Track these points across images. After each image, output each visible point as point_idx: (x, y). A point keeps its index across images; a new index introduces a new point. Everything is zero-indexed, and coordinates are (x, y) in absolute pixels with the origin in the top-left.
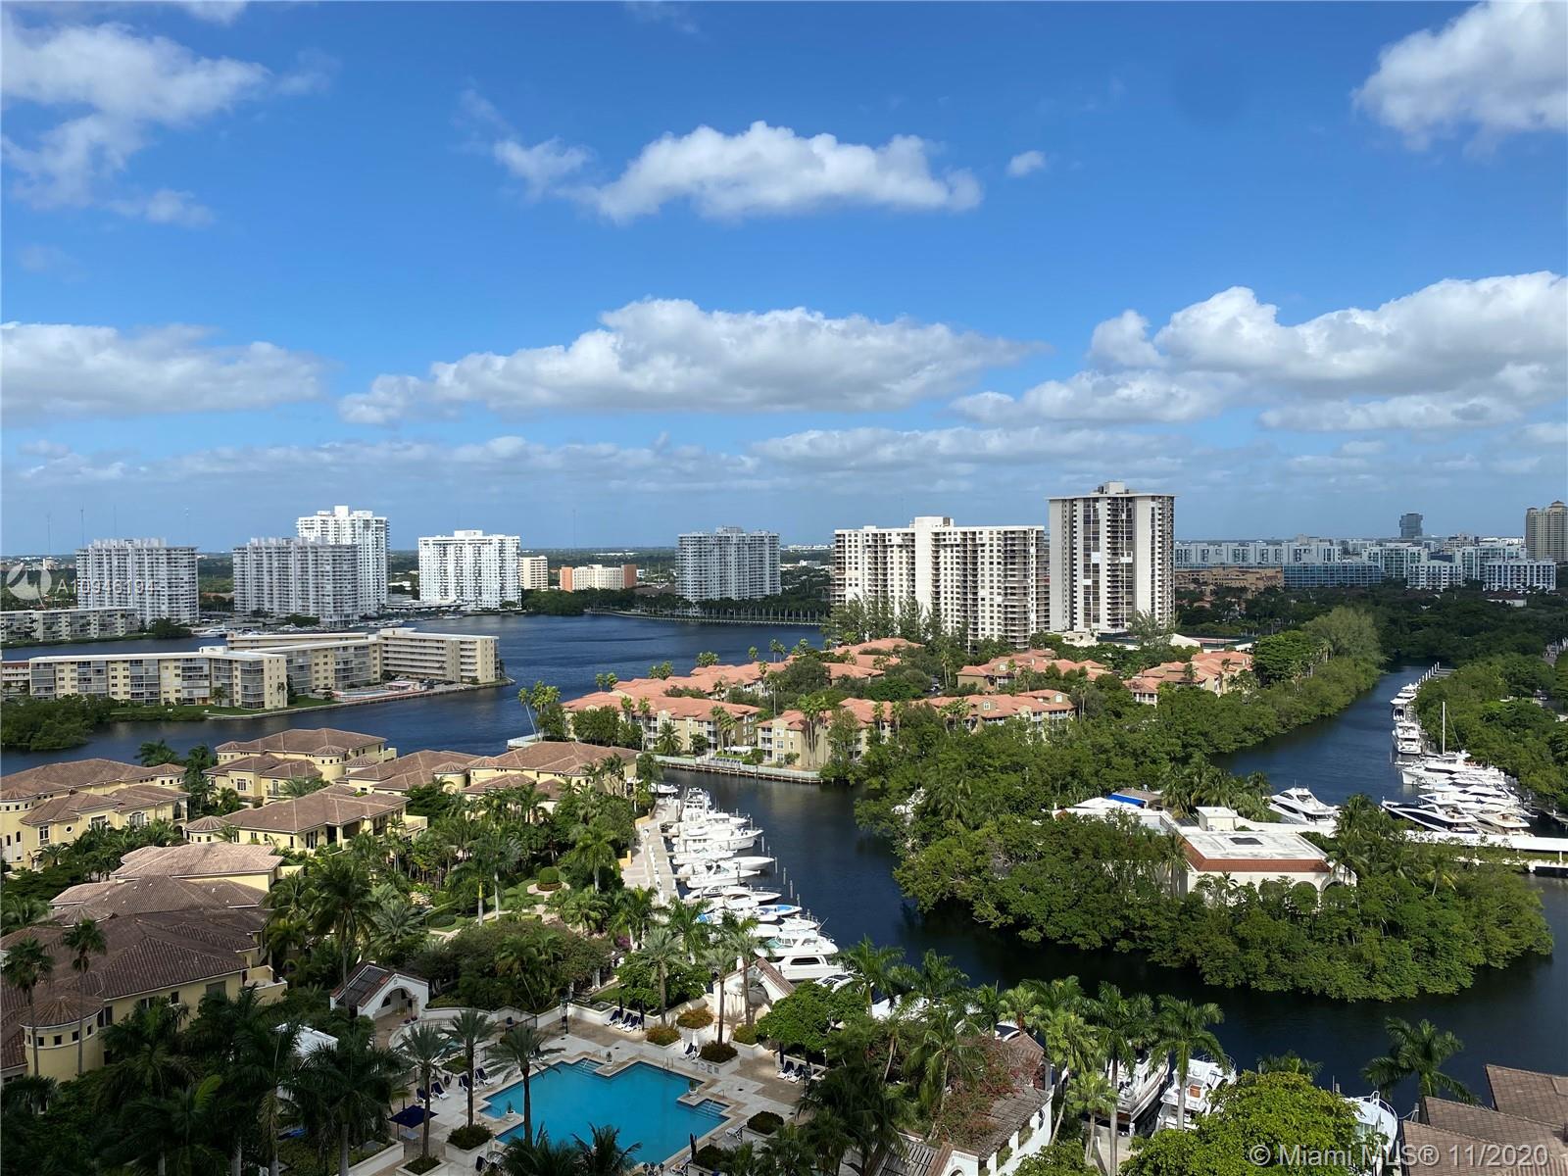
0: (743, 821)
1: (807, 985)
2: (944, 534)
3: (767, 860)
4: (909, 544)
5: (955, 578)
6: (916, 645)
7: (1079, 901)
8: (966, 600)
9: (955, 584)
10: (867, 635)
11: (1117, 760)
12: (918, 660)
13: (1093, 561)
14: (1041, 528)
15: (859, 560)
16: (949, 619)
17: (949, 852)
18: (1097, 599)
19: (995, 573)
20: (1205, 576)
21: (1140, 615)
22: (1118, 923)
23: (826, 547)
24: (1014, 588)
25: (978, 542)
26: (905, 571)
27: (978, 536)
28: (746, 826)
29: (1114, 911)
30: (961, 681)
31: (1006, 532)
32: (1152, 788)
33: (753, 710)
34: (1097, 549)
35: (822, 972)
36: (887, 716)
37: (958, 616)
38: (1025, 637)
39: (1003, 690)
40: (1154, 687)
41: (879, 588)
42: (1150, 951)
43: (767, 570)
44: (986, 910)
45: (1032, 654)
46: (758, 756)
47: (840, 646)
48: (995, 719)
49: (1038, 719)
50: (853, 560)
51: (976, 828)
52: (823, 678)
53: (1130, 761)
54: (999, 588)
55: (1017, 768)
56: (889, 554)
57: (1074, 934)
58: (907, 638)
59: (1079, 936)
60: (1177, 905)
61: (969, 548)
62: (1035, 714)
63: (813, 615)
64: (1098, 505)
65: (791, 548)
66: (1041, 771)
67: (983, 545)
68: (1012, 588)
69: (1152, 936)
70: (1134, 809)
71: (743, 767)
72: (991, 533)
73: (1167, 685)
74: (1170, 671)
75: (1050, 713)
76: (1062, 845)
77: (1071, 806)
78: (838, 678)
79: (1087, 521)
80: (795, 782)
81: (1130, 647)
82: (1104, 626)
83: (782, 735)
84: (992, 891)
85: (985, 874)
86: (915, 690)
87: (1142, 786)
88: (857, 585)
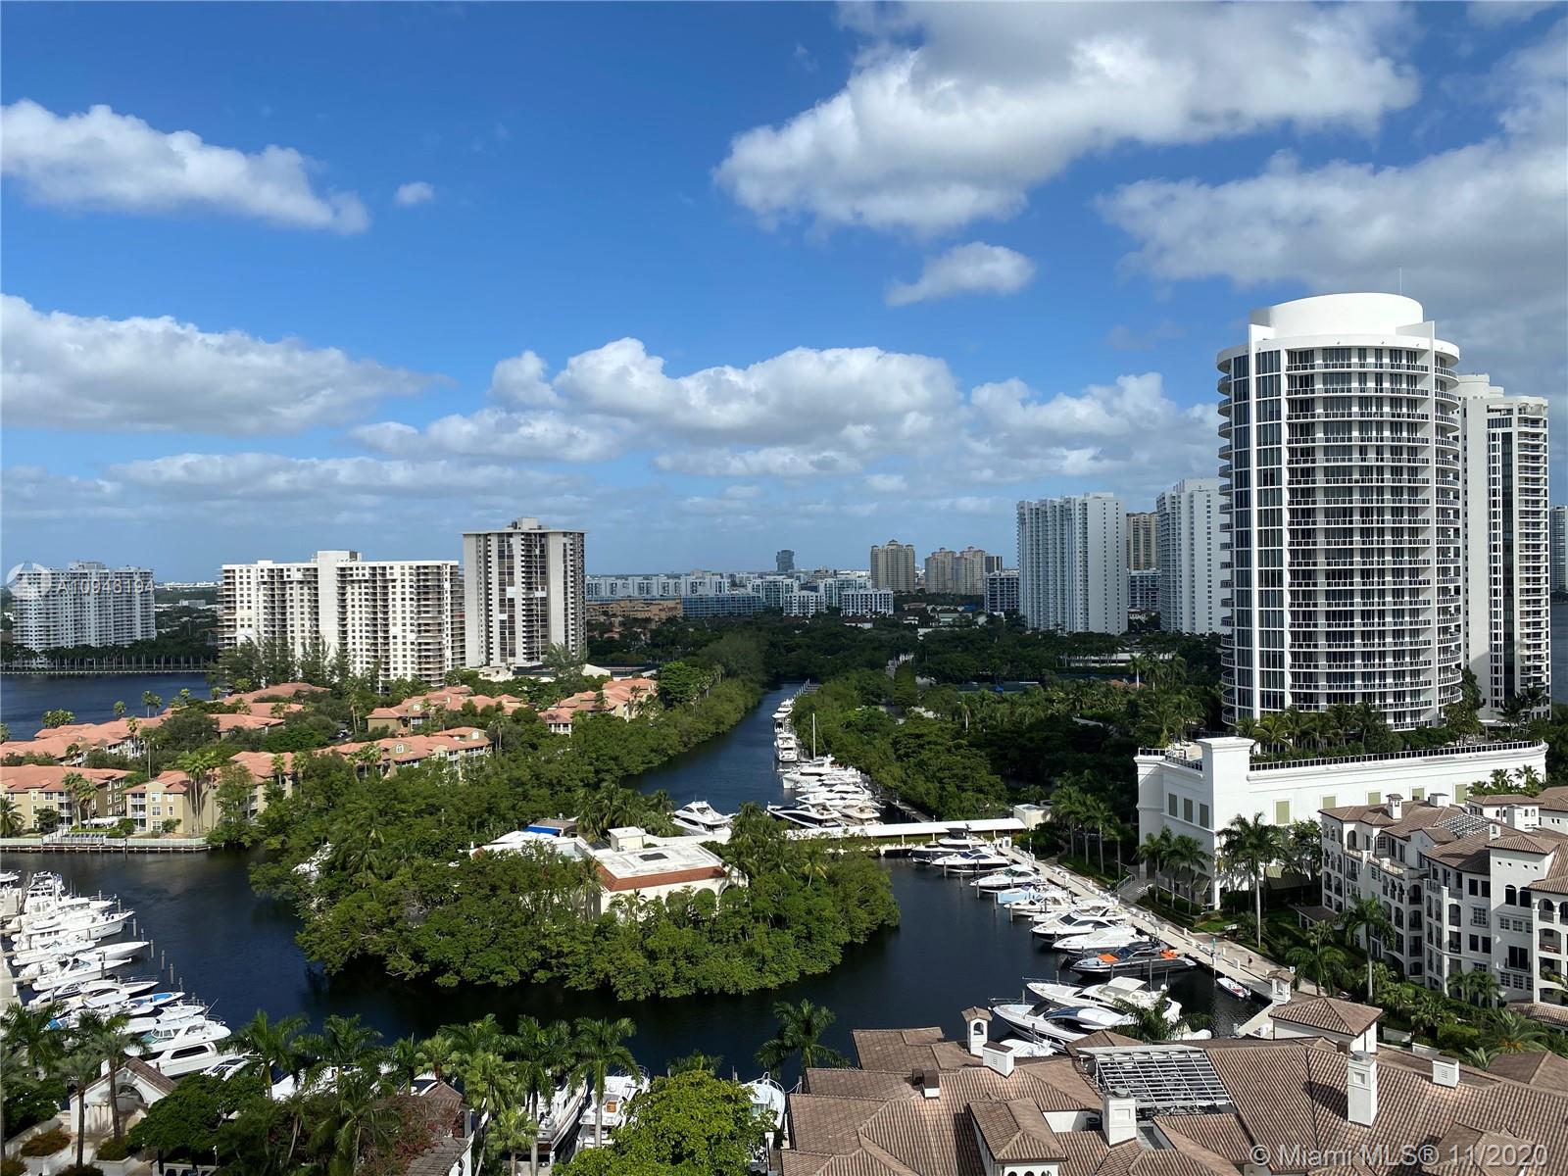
0: (108, 903)
1: (194, 1078)
2: (351, 569)
3: (140, 944)
4: (311, 579)
5: (364, 615)
6: (320, 689)
7: (497, 938)
8: (376, 638)
9: (364, 622)
10: (263, 681)
11: (533, 792)
12: (323, 705)
13: (509, 595)
14: (456, 563)
15: (253, 598)
16: (358, 659)
17: (359, 907)
18: (512, 633)
19: (408, 609)
20: (615, 608)
21: (554, 647)
22: (536, 955)
23: (212, 584)
24: (428, 625)
25: (388, 577)
26: (306, 610)
27: (388, 571)
28: (111, 910)
29: (531, 943)
30: (371, 725)
31: (418, 567)
32: (567, 816)
33: (120, 774)
34: (512, 584)
35: (208, 1063)
36: (288, 769)
37: (367, 656)
38: (440, 675)
39: (417, 731)
40: (568, 716)
41: (276, 629)
42: (567, 978)
43: (138, 612)
44: (402, 964)
45: (447, 691)
46: (127, 827)
47: (230, 694)
48: (409, 762)
49: (454, 758)
50: (245, 599)
51: (389, 877)
52: (212, 731)
53: (546, 792)
54: (412, 625)
55: (432, 810)
56: (288, 592)
57: (492, 972)
58: (310, 682)
59: (497, 973)
60: (592, 928)
61: (379, 584)
62: (451, 753)
63: (197, 661)
64: (512, 540)
65: (168, 586)
66: (458, 810)
67: (394, 581)
68: (426, 625)
69: (569, 962)
70: (550, 837)
71: (106, 841)
72: (403, 568)
73: (582, 714)
74: (583, 700)
75: (467, 750)
76: (478, 884)
77: (488, 843)
78: (229, 730)
79: (501, 556)
80: (176, 851)
81: (545, 680)
82: (520, 660)
83: (159, 800)
84: (407, 941)
85: (399, 925)
86: (320, 738)
87: (557, 815)
88: (250, 626)
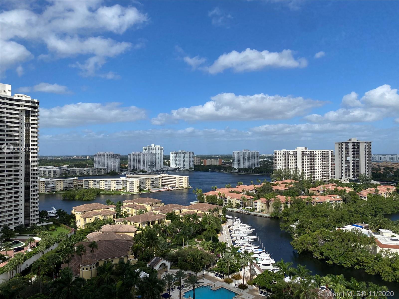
0: (250, 226)
1: (267, 271)
2: (305, 152)
3: (256, 237)
4: (295, 154)
5: (308, 164)
6: (297, 182)
7: (344, 253)
8: (311, 170)
9: (308, 165)
10: (283, 179)
11: (355, 215)
12: (298, 186)
13: (348, 160)
14: (332, 150)
15: (281, 159)
16: (306, 175)
17: (306, 238)
18: (349, 170)
19: (320, 162)
20: (381, 164)
21: (362, 175)
22: (356, 261)
23: (272, 155)
24: (325, 167)
25: (315, 154)
26: (294, 162)
27: (315, 152)
28: (250, 228)
29: (354, 257)
30: (310, 192)
31: (322, 152)
32: (366, 223)
33: (252, 197)
34: (349, 156)
35: (270, 268)
36: (289, 201)
37: (309, 174)
38: (328, 180)
39: (322, 195)
40: (366, 195)
41: (287, 166)
42: (365, 269)
43: (256, 161)
44: (317, 254)
45: (330, 185)
46: (253, 210)
47: (276, 181)
48: (320, 202)
49: (332, 203)
50: (279, 159)
51: (314, 232)
52: (271, 190)
53: (359, 215)
54: (321, 166)
55: (326, 216)
56: (289, 157)
57: (343, 263)
58: (295, 180)
59: (344, 263)
60: (374, 257)
61: (312, 156)
62: (331, 201)
63: (268, 173)
64: (349, 144)
65: (262, 155)
66: (333, 217)
67: (316, 155)
68: (324, 167)
69: (366, 265)
70: (360, 229)
71: (249, 212)
72: (318, 152)
73: (370, 195)
74: (371, 191)
75: (335, 201)
76: (339, 238)
77: (342, 227)
78: (275, 190)
79: (346, 148)
80: (264, 217)
81: (358, 184)
82: (351, 178)
83: (260, 204)
84: (318, 249)
85: (316, 244)
86: (296, 194)
87: (363, 223)
88: (280, 165)
